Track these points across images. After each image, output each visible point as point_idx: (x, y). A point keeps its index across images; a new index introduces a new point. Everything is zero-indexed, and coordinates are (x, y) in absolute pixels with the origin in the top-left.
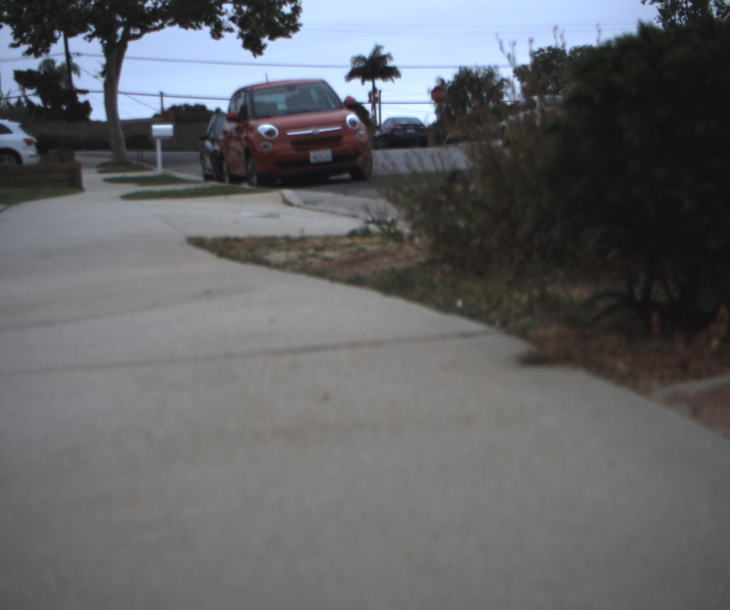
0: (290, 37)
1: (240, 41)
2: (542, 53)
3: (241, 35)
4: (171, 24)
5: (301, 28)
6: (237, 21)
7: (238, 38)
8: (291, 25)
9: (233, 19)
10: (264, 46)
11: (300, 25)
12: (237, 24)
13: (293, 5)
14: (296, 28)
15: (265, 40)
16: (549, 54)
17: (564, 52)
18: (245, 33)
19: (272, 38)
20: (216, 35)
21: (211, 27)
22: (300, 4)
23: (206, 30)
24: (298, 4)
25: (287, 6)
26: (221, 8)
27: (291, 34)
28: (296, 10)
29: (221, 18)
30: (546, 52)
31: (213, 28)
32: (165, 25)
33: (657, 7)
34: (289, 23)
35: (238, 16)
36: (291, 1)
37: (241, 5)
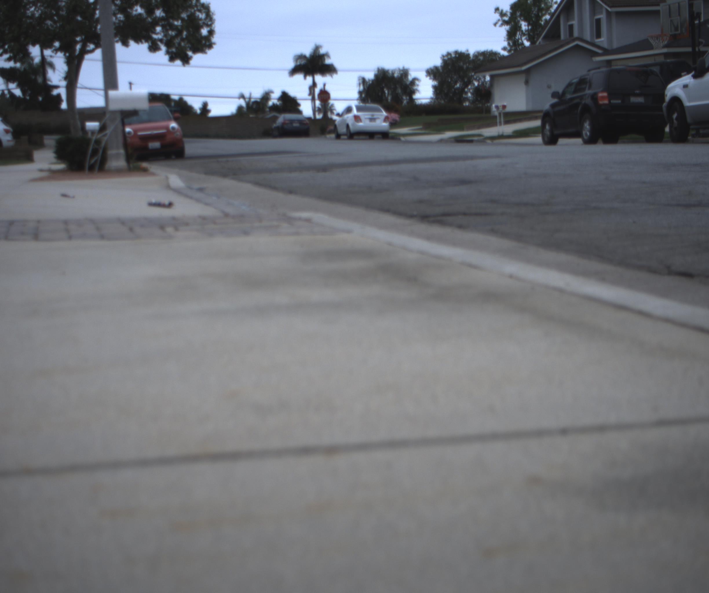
0: (206, 53)
1: (167, 57)
2: (449, 57)
3: (168, 53)
5: (214, 46)
6: (164, 41)
7: (165, 54)
8: (208, 44)
9: (161, 40)
10: (190, 58)
11: (214, 44)
12: (164, 44)
13: (209, 29)
14: (210, 46)
15: (190, 54)
16: (455, 57)
17: (468, 55)
18: (170, 50)
19: (195, 52)
20: (152, 50)
21: (148, 43)
22: (214, 28)
23: (144, 46)
24: (213, 28)
25: (204, 29)
26: (155, 30)
27: (207, 51)
28: (211, 33)
29: (155, 36)
30: (453, 55)
31: (150, 44)
33: (505, 29)
34: (205, 43)
35: (165, 39)
36: (208, 26)
37: (167, 30)
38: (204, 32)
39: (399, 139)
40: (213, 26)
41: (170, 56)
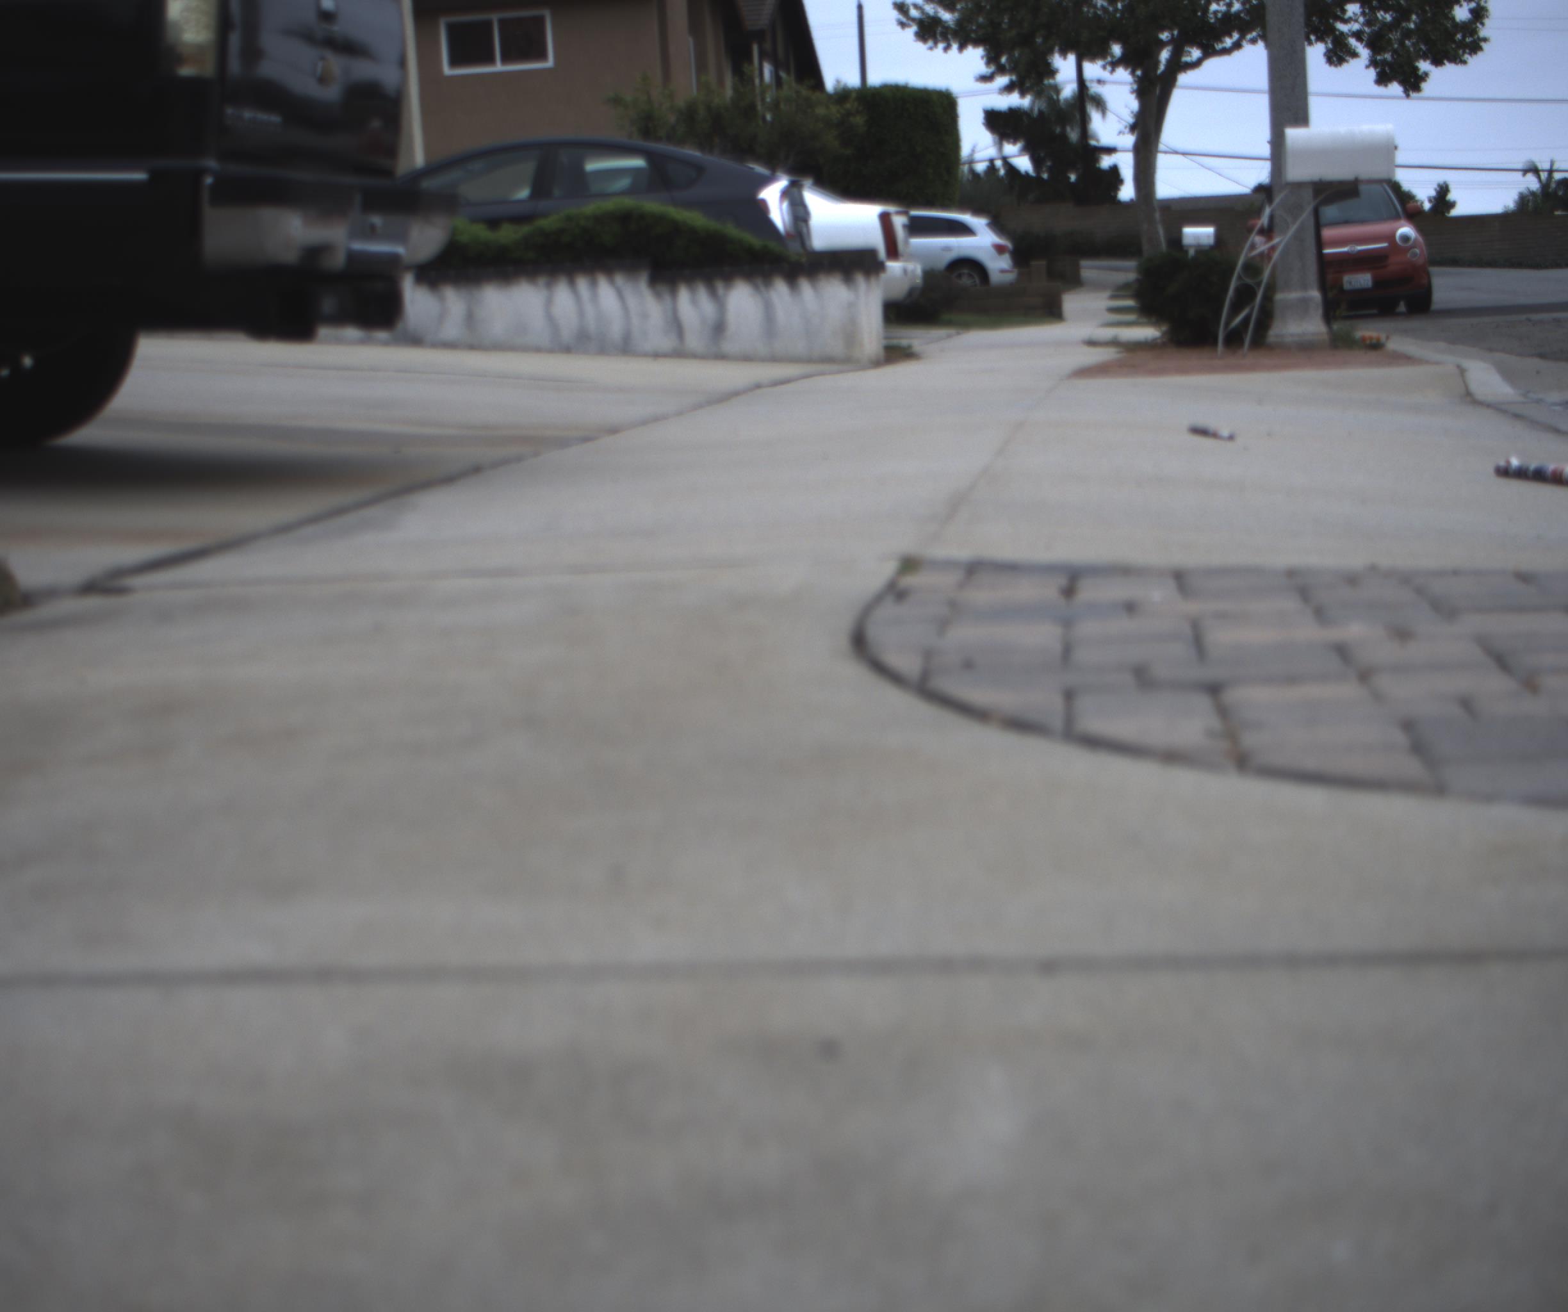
0: (1464, 62)
1: (1372, 73)
3: (1373, 63)
4: (1253, 41)
5: (1485, 46)
6: (1365, 37)
7: (1367, 67)
8: (1469, 40)
9: (1358, 35)
11: (1485, 40)
12: (1364, 43)
13: (1473, 5)
14: (1475, 47)
18: (1379, 58)
19: (1437, 62)
20: (1335, 60)
21: (1326, 43)
24: (1482, 3)
26: (1344, 11)
27: (1466, 57)
28: (1479, 14)
29: (1342, 27)
31: (1330, 46)
32: (1244, 43)
34: (1464, 39)
35: (1367, 30)
37: (1373, 10)
41: (1379, 71)
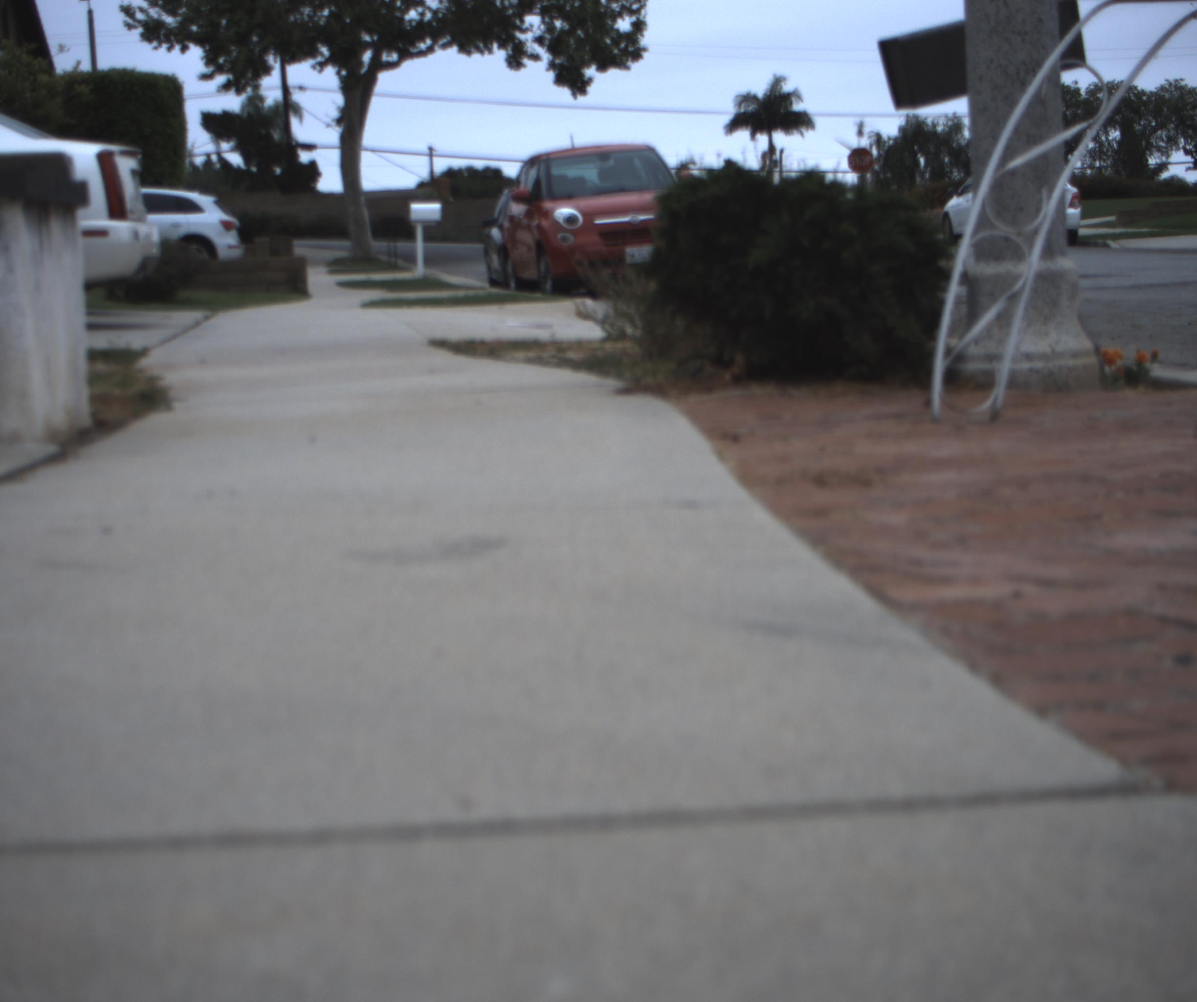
0: (627, 68)
1: (551, 75)
3: (552, 66)
4: (445, 46)
5: (645, 54)
6: (547, 42)
7: (548, 70)
8: (631, 49)
9: (539, 40)
10: (590, 81)
11: (645, 49)
12: (546, 47)
13: (634, 19)
14: (637, 54)
15: (590, 71)
18: (558, 61)
19: (601, 69)
20: (514, 64)
21: (507, 50)
22: (644, 17)
23: (499, 55)
24: (641, 18)
25: (623, 20)
26: (522, 21)
27: (629, 63)
28: (639, 26)
29: (521, 36)
31: (510, 52)
32: (436, 48)
34: (626, 47)
35: (547, 36)
36: (631, 12)
37: (552, 18)
38: (624, 25)
39: (1107, 246)
40: (643, 12)
41: (557, 72)
